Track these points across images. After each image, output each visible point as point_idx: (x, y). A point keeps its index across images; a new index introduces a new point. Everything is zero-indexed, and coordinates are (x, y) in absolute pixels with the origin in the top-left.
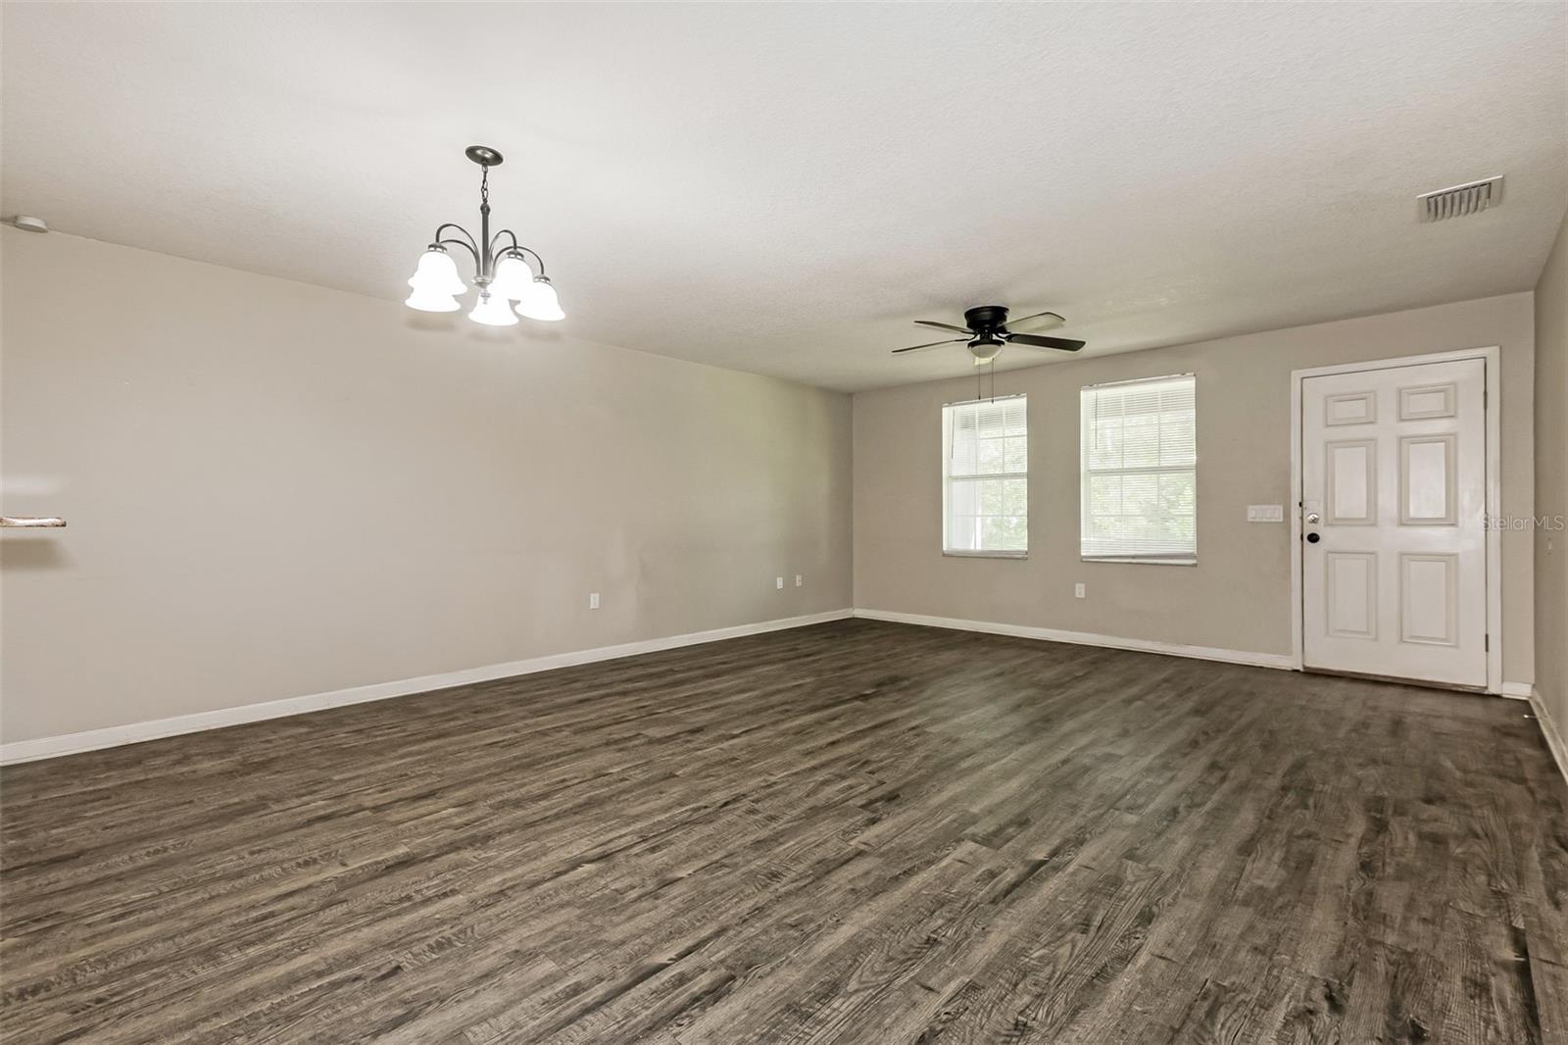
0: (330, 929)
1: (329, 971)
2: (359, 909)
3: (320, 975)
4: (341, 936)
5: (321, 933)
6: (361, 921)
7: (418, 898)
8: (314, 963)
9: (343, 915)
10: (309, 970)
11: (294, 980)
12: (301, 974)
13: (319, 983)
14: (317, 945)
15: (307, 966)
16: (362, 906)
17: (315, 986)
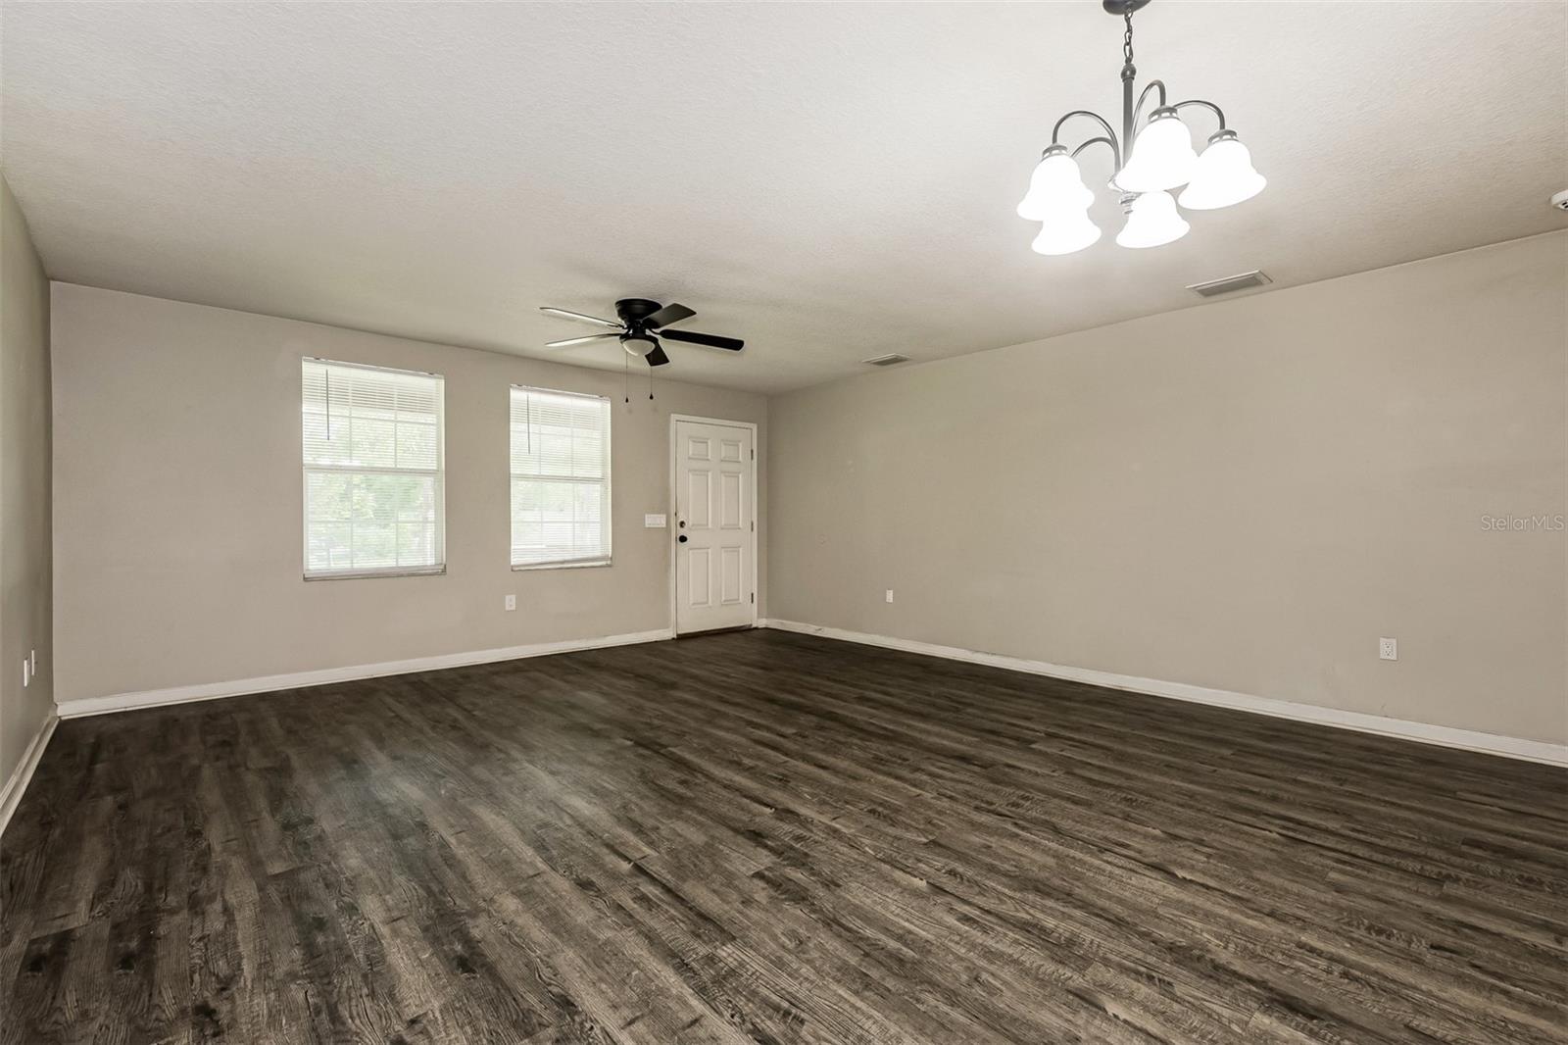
0: (1456, 1016)
1: (1493, 988)
2: (1406, 1006)
3: (1506, 993)
4: (1454, 1001)
5: (1470, 1020)
6: (1418, 996)
7: (1337, 969)
8: (1503, 1004)
9: (1428, 1016)
10: (1513, 1003)
11: (1536, 1008)
12: (1525, 1006)
13: (1512, 988)
14: (1486, 1015)
15: (1513, 1007)
16: (1398, 1006)
17: (1518, 989)
